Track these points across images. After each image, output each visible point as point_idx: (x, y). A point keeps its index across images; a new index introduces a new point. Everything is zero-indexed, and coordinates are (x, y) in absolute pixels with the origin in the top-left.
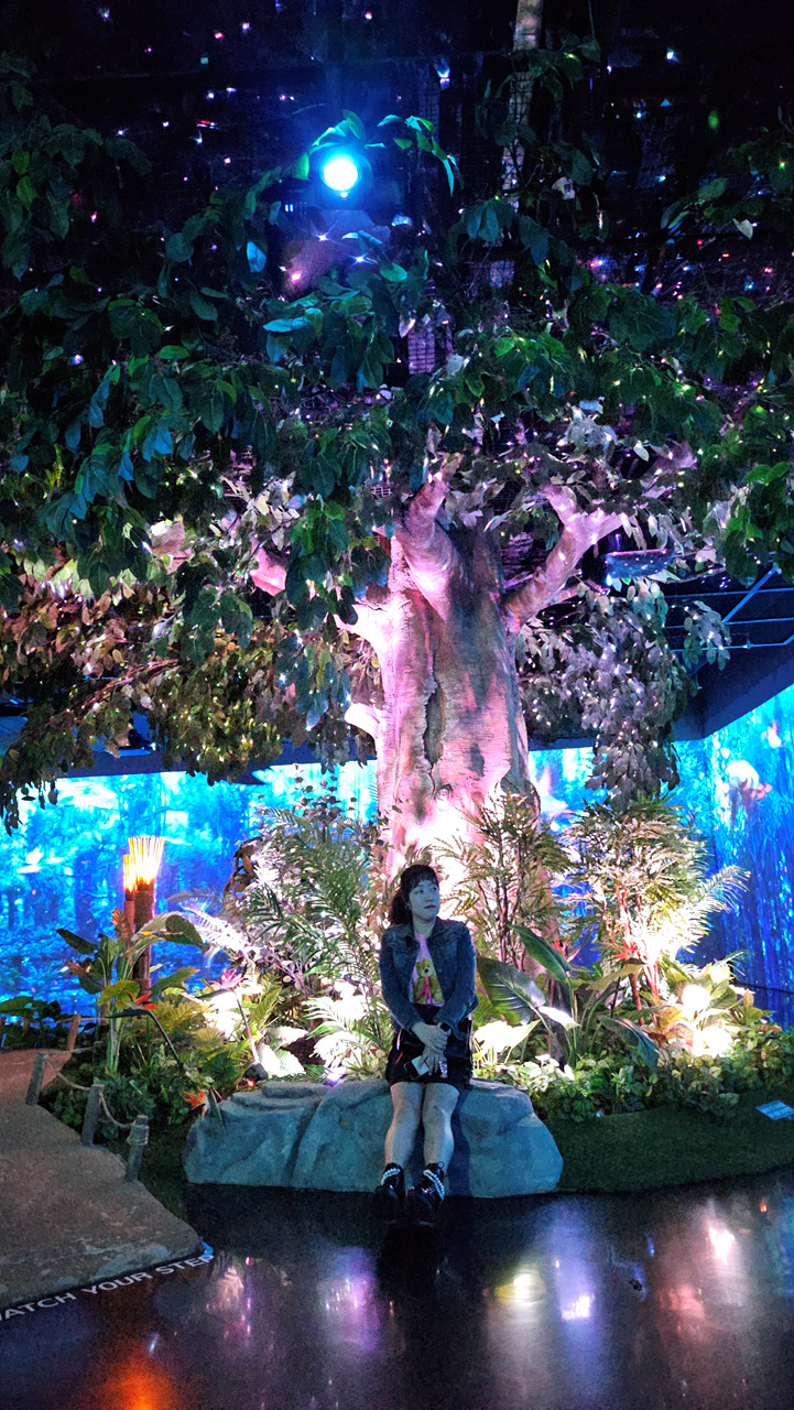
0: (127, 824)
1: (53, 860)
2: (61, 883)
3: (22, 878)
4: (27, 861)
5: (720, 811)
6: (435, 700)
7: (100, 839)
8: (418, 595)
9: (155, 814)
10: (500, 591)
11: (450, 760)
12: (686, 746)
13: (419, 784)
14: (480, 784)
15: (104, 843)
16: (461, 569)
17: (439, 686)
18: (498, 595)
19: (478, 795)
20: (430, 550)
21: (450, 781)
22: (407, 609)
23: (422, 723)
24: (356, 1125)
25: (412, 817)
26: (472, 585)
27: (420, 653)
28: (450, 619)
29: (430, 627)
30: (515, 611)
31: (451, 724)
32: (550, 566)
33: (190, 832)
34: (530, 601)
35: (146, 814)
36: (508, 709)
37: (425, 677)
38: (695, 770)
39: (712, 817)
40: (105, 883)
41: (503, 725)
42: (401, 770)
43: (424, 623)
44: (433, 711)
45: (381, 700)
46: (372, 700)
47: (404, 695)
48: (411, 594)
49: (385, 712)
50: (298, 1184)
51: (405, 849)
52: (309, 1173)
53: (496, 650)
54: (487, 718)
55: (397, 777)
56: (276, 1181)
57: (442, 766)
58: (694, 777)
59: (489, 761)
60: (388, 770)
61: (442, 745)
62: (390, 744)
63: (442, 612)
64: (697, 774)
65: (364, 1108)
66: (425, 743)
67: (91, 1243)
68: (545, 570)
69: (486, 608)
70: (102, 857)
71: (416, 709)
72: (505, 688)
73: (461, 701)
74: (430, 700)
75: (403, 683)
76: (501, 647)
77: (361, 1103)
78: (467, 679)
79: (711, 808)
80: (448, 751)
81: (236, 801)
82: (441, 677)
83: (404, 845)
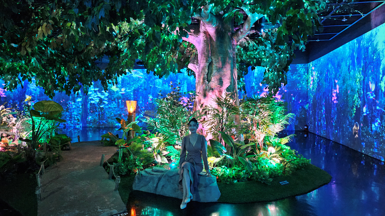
0: (146, 82)
1: (128, 91)
2: (130, 96)
3: (120, 95)
4: (122, 91)
5: (310, 85)
6: (211, 64)
7: (140, 86)
8: (208, 33)
9: (154, 80)
10: (231, 32)
11: (213, 82)
12: (302, 65)
13: (205, 88)
14: (221, 88)
15: (140, 87)
16: (220, 26)
17: (212, 60)
18: (231, 33)
19: (220, 92)
20: (209, 22)
21: (213, 87)
22: (204, 37)
23: (207, 71)
24: (172, 181)
25: (202, 96)
26: (224, 30)
27: (208, 51)
28: (216, 41)
29: (210, 43)
30: (235, 39)
31: (214, 71)
32: (244, 27)
33: (162, 85)
34: (239, 36)
35: (151, 79)
36: (231, 67)
37: (208, 58)
38: (304, 72)
39: (308, 86)
40: (141, 97)
41: (229, 72)
42: (201, 83)
43: (209, 41)
44: (210, 67)
45: (197, 62)
46: (195, 63)
47: (203, 62)
48: (206, 33)
49: (198, 66)
50: (157, 193)
51: (200, 105)
52: (159, 191)
53: (229, 50)
54: (225, 70)
55: (200, 85)
56: (152, 192)
57: (211, 83)
58: (304, 75)
59: (224, 83)
60: (198, 82)
61: (212, 77)
62: (199, 75)
63: (214, 39)
64: (305, 74)
65: (173, 177)
66: (207, 77)
67: (100, 208)
68: (243, 28)
69: (227, 37)
70: (140, 90)
71: (205, 67)
72: (230, 61)
73: (218, 65)
74: (209, 64)
75: (203, 58)
76: (230, 49)
77: (172, 176)
78: (220, 58)
79: (308, 83)
80: (213, 79)
81: (174, 77)
82: (213, 57)
83: (200, 104)
